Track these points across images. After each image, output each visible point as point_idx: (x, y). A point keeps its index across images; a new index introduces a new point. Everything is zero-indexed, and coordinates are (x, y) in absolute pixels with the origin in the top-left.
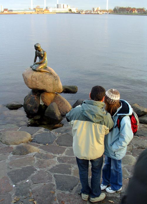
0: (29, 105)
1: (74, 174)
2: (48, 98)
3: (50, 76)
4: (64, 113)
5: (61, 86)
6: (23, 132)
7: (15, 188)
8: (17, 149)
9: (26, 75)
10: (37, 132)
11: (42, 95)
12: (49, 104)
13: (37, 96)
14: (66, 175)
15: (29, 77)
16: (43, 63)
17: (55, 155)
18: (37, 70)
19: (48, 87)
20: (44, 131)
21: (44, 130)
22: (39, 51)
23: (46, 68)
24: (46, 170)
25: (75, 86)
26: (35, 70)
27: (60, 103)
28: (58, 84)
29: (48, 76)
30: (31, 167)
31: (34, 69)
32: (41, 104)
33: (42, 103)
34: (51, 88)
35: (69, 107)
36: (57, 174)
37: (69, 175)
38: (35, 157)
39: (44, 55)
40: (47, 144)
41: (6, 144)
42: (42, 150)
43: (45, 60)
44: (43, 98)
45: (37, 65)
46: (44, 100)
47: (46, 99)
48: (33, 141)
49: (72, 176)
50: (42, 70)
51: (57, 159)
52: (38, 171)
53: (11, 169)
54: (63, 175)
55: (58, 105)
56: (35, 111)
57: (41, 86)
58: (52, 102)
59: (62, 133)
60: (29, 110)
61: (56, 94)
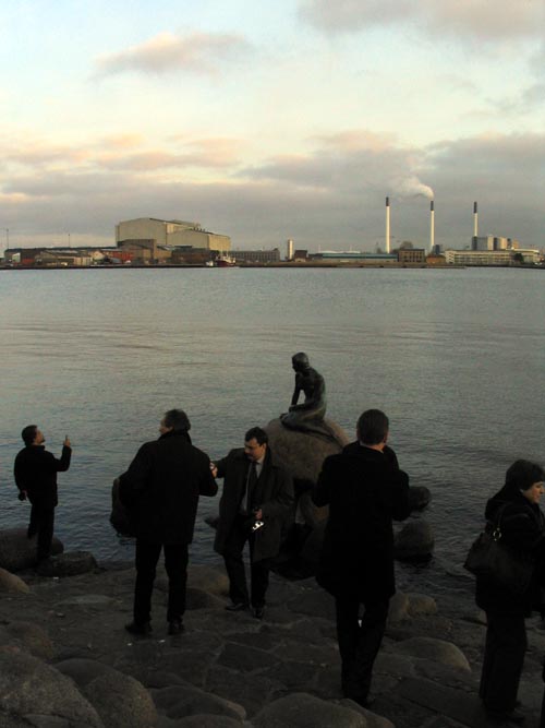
3: (329, 446)
16: (315, 407)
26: (288, 426)
29: (322, 443)
31: (286, 421)
32: (297, 522)
33: (300, 519)
45: (296, 413)
46: (306, 513)
50: (309, 426)
57: (300, 472)
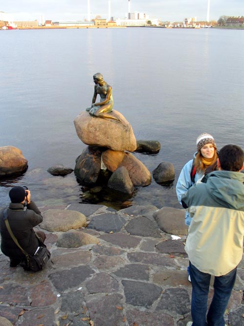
0: (84, 169)
1: (154, 280)
2: (114, 159)
3: (118, 125)
4: (137, 183)
5: (134, 140)
6: (74, 211)
7: (61, 299)
8: (63, 238)
9: (79, 123)
10: (97, 212)
11: (104, 154)
12: (115, 169)
13: (96, 155)
14: (141, 281)
15: (84, 126)
16: (107, 104)
17: (123, 249)
18: (97, 115)
19: (114, 142)
20: (107, 212)
21: (107, 209)
22: (101, 85)
23: (111, 112)
24: (108, 273)
25: (156, 142)
26: (93, 116)
27: (133, 167)
28: (129, 137)
29: (113, 124)
30: (85, 267)
31: (92, 113)
32: (102, 168)
33: (103, 166)
34: (118, 143)
35: (146, 174)
36: (126, 279)
37: (145, 281)
38: (92, 252)
39: (108, 91)
40: (112, 232)
41: (47, 230)
42: (104, 241)
43: (110, 99)
44: (106, 160)
45: (96, 108)
46: (107, 163)
47: (111, 161)
48: (89, 226)
49: (151, 284)
50: (105, 115)
51: (126, 256)
52: (97, 274)
53: (55, 269)
54: (136, 281)
55: (129, 171)
56: (93, 179)
57: (102, 141)
58: (119, 166)
59: (135, 214)
60: (84, 177)
61: (127, 153)
